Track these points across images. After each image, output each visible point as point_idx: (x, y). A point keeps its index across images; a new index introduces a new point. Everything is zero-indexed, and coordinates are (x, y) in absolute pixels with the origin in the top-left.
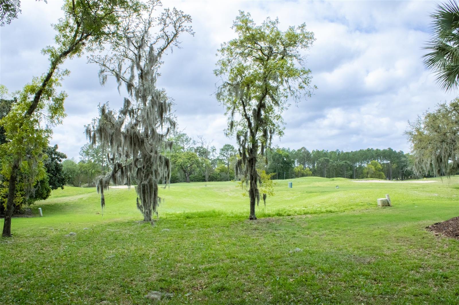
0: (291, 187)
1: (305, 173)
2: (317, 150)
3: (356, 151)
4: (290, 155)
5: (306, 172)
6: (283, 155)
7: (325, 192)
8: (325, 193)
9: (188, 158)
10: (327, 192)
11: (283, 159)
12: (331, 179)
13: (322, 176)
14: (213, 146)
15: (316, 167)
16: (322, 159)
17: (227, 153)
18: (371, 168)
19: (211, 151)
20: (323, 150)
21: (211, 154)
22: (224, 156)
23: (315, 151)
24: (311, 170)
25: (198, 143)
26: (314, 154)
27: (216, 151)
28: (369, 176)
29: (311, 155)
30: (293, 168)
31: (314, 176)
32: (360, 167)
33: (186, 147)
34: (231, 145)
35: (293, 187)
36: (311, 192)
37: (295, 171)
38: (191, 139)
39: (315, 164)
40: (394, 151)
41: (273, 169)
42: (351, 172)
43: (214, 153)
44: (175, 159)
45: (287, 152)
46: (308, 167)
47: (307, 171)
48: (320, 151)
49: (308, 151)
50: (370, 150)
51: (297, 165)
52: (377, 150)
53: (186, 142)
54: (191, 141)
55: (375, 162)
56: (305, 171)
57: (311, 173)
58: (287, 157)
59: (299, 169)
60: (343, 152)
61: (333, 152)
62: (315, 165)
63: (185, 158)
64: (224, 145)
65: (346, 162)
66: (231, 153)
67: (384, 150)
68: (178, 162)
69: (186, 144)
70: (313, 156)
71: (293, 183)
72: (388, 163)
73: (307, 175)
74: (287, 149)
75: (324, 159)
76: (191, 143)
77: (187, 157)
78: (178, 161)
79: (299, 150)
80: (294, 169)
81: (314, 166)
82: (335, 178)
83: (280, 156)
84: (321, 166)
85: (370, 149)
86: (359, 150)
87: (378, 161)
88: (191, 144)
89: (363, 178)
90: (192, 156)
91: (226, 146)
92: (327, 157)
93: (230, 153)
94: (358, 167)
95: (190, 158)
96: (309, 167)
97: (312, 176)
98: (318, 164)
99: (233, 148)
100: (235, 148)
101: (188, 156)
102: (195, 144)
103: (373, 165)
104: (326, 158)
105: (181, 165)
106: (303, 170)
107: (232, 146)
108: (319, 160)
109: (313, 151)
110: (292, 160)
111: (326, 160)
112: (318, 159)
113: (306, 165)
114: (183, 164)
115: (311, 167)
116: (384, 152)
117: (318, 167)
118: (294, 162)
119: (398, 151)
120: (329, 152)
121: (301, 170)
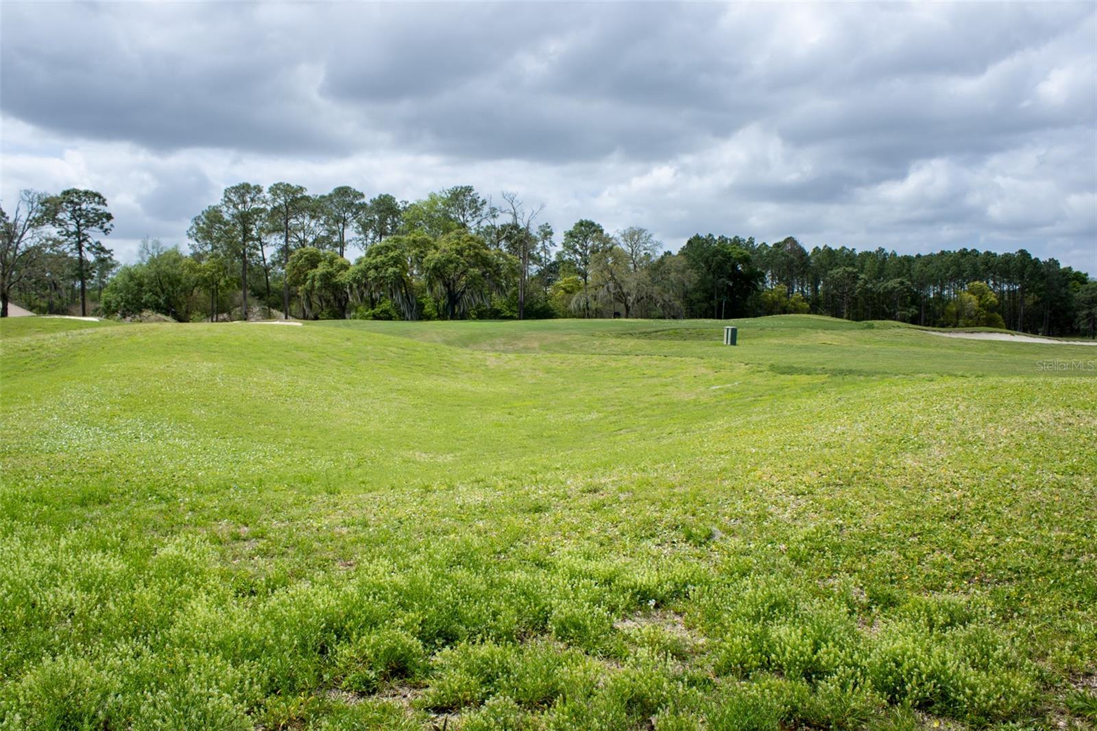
0: (733, 342)
1: (790, 305)
2: (825, 246)
3: (931, 255)
4: (754, 258)
5: (793, 304)
6: (734, 255)
7: (851, 372)
8: (848, 378)
9: (457, 250)
10: (860, 373)
11: (734, 267)
12: (863, 323)
13: (837, 314)
14: (544, 223)
15: (820, 293)
16: (841, 270)
17: (583, 245)
18: (970, 301)
19: (538, 236)
20: (844, 248)
21: (540, 245)
22: (576, 251)
23: (822, 248)
24: (806, 299)
25: (502, 212)
26: (818, 259)
27: (553, 238)
28: (961, 321)
29: (809, 258)
30: (760, 292)
31: (816, 313)
32: (940, 297)
33: (472, 224)
34: (596, 223)
35: (737, 342)
36: (790, 370)
37: (765, 300)
38: (484, 203)
39: (819, 283)
40: (1033, 258)
41: (705, 291)
42: (913, 310)
43: (547, 243)
44: (421, 252)
45: (746, 249)
46: (799, 291)
47: (797, 300)
48: (833, 249)
49: (801, 250)
50: (969, 253)
51: (770, 285)
52: (988, 253)
53: (470, 209)
54: (486, 209)
55: (981, 287)
56: (792, 300)
57: (808, 306)
58: (745, 260)
59: (776, 296)
60: (895, 255)
61: (868, 254)
62: (819, 287)
63: (448, 248)
64: (578, 221)
65: (902, 283)
66: (593, 245)
67: (1006, 255)
68: (428, 260)
69: (470, 215)
70: (816, 262)
71: (738, 330)
72: (1014, 291)
73: (796, 311)
74: (747, 240)
75: (845, 271)
76: (483, 214)
77: (454, 247)
78: (427, 258)
79: (777, 245)
80: (762, 294)
81: (815, 290)
82: (877, 323)
83: (727, 257)
84: (835, 291)
85: (969, 250)
86: (939, 252)
87: (988, 283)
88: (483, 216)
89: (943, 326)
90: (470, 245)
91: (581, 224)
92: (853, 265)
93: (590, 244)
94: (932, 296)
95: (463, 249)
96: (802, 292)
97: (809, 313)
98: (826, 284)
99: (602, 231)
100: (605, 233)
101: (458, 244)
102: (493, 215)
103: (974, 294)
104: (850, 269)
105: (435, 268)
106: (785, 299)
107: (599, 226)
108: (829, 272)
109: (816, 250)
110: (759, 270)
111: (849, 273)
112: (826, 271)
113: (796, 286)
114: (439, 265)
115: (808, 292)
116: (1007, 258)
117: (826, 293)
118: (761, 276)
119: (1043, 259)
120: (857, 252)
121: (780, 297)
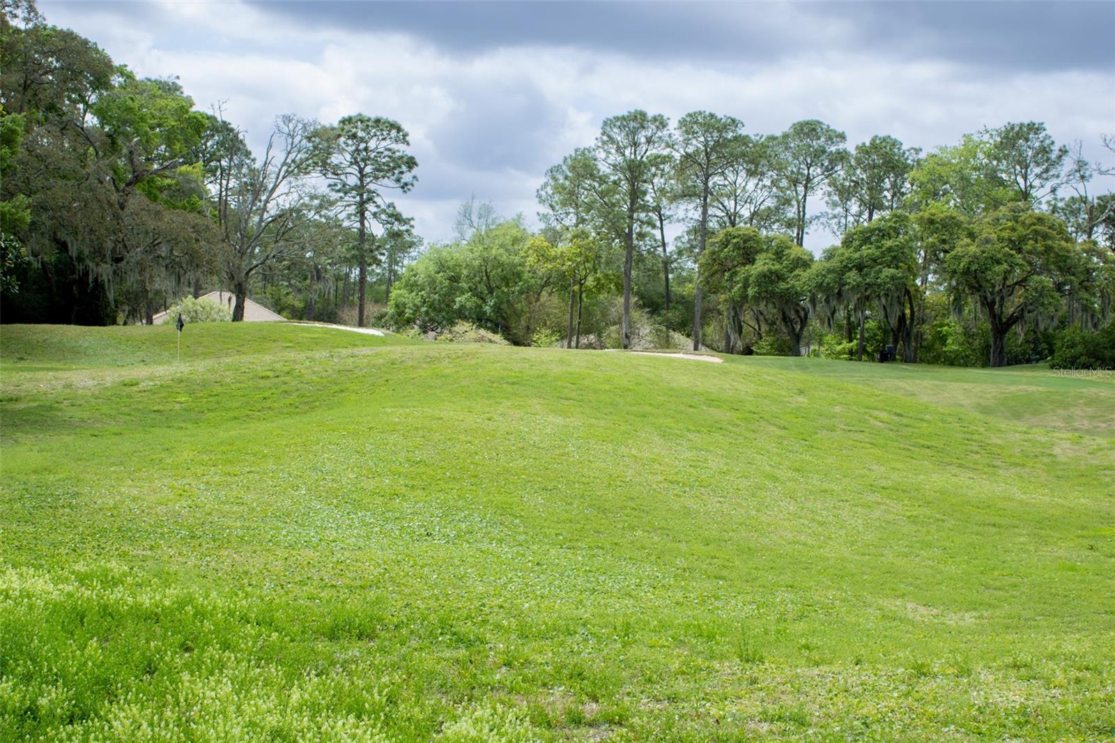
9: (1010, 241)
25: (1101, 173)
33: (1042, 193)
38: (1064, 151)
44: (944, 241)
53: (1038, 165)
54: (1068, 164)
63: (994, 236)
68: (955, 257)
69: (1038, 176)
76: (1063, 174)
77: (1005, 234)
78: (953, 253)
88: (1063, 178)
90: (1036, 232)
95: (1023, 239)
101: (1013, 229)
102: (1083, 177)
105: (967, 272)
114: (976, 266)
